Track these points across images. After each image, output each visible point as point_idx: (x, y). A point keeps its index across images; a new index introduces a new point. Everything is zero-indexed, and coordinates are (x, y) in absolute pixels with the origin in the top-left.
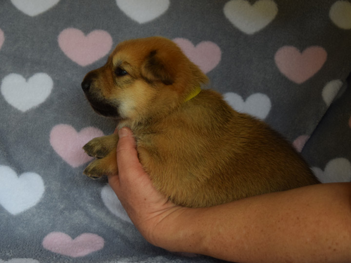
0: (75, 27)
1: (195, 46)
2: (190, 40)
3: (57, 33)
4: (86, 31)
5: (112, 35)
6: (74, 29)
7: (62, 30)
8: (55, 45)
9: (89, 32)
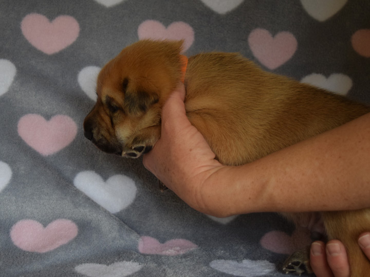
0: (39, 12)
1: (166, 28)
2: (161, 21)
3: (19, 19)
4: (51, 17)
5: (79, 20)
6: (37, 14)
7: (24, 15)
8: (18, 32)
9: (55, 18)
